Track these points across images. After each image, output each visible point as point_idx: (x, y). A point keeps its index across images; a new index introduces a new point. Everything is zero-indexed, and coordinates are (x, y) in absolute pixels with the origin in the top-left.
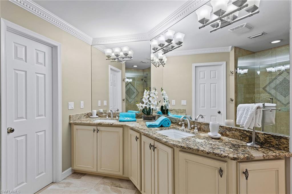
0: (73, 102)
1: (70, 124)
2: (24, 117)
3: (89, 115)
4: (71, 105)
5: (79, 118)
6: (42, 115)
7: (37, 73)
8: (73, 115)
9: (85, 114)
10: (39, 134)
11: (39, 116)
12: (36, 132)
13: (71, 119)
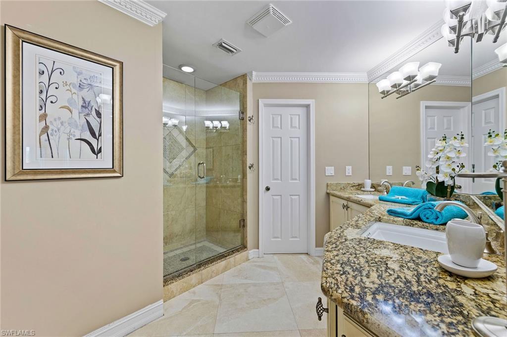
0: (333, 167)
1: (328, 194)
2: (280, 178)
3: (360, 187)
4: (330, 171)
5: (343, 188)
6: (296, 179)
7: (292, 138)
8: (332, 183)
9: (354, 184)
10: (293, 197)
11: (292, 179)
12: (290, 195)
13: (329, 187)
